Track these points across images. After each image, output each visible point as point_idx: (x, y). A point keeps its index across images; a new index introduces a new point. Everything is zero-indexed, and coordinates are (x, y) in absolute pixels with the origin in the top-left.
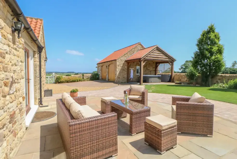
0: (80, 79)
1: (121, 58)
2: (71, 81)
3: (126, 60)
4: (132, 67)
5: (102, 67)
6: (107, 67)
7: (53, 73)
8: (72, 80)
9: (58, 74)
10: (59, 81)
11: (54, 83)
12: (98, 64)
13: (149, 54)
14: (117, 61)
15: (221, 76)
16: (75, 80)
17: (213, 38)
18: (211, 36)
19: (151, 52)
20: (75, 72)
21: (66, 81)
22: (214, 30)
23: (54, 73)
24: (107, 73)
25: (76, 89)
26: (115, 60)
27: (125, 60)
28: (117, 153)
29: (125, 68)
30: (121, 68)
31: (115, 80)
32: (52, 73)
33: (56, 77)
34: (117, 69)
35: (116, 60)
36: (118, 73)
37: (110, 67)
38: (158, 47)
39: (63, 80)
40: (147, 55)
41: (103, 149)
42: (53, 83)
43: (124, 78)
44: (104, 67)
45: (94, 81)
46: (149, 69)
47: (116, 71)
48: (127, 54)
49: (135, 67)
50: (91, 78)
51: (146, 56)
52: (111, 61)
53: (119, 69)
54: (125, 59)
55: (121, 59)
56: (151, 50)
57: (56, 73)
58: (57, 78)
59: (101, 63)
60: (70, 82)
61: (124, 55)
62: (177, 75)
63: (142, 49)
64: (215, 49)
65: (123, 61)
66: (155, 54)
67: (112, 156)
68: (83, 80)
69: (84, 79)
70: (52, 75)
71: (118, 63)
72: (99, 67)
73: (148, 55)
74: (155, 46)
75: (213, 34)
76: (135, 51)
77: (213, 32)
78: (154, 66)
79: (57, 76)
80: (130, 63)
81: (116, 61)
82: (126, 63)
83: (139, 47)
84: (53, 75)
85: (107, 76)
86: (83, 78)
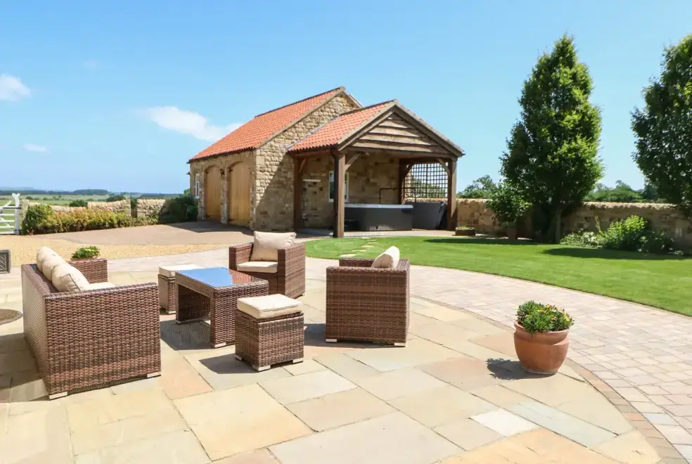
0: (121, 216)
1: (272, 143)
2: (85, 224)
3: (290, 150)
4: (312, 174)
5: (207, 172)
6: (223, 173)
7: (13, 194)
8: (89, 221)
9: (37, 199)
10: (39, 225)
11: (18, 232)
12: (191, 162)
13: (365, 131)
14: (258, 152)
15: (593, 207)
16: (102, 221)
17: (567, 83)
18: (559, 79)
19: (374, 125)
20: (109, 191)
21: (64, 225)
22: (571, 57)
23: (16, 192)
24: (223, 198)
25: (91, 248)
26: (251, 150)
27: (285, 151)
28: (159, 370)
29: (286, 177)
30: (271, 177)
31: (251, 222)
32: (9, 193)
33: (26, 209)
34: (258, 183)
35: (255, 149)
36: (259, 197)
37: (233, 173)
38: (399, 106)
39: (55, 222)
40: (361, 134)
41: (123, 358)
42: (13, 232)
43: (283, 213)
44: (215, 173)
45: (177, 224)
46: (375, 184)
47: (254, 189)
48: (293, 130)
49: (324, 175)
50: (167, 213)
51: (357, 137)
52: (238, 152)
53: (262, 182)
54: (288, 146)
55: (271, 146)
56: (372, 118)
57: (28, 194)
58: (30, 214)
59: (204, 159)
60: (82, 229)
61: (285, 131)
62: (468, 207)
63: (349, 110)
64: (572, 118)
65: (281, 155)
66: (388, 131)
67: (145, 377)
68: (135, 220)
69: (136, 217)
70: (10, 202)
71: (260, 161)
72: (198, 175)
73: (365, 135)
74: (387, 102)
75: (567, 70)
76: (323, 119)
77: (570, 63)
78: (394, 172)
79: (29, 207)
80: (304, 162)
81: (254, 152)
82: (292, 160)
83: (340, 104)
84: (14, 200)
85: (226, 205)
86: (134, 215)
